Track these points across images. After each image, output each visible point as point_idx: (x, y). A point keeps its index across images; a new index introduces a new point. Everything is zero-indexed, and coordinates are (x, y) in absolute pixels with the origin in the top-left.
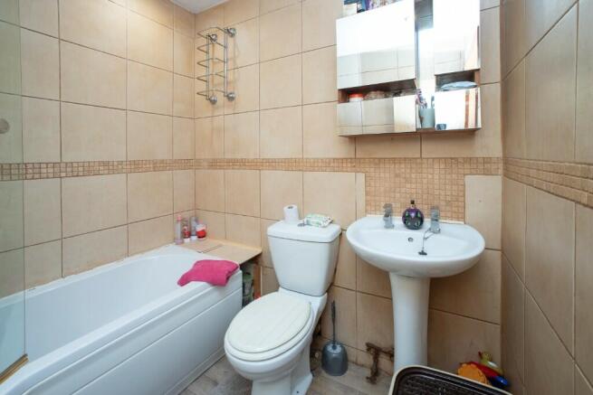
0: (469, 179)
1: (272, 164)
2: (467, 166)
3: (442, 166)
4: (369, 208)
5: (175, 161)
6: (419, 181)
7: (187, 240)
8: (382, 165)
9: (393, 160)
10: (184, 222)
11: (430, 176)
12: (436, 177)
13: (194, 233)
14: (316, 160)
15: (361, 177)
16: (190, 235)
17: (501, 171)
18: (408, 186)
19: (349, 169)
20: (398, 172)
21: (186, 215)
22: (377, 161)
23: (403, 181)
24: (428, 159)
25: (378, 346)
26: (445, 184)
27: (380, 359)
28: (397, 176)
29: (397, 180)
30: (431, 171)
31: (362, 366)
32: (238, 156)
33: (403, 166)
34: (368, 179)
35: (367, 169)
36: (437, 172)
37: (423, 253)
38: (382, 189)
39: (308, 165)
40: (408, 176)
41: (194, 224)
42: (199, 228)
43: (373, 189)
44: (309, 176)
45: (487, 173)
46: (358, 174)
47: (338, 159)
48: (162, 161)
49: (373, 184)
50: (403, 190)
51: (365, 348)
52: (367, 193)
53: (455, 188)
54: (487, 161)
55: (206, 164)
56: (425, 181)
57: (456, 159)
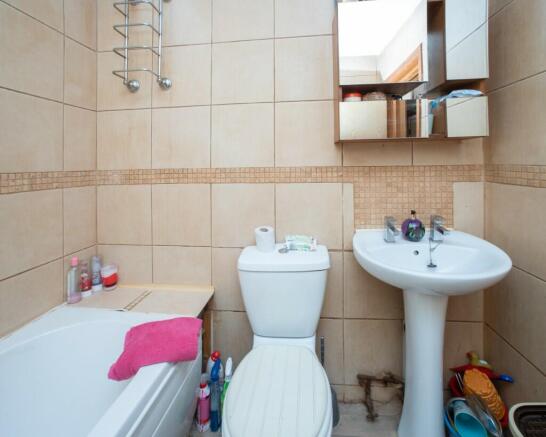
0: (456, 186)
1: (231, 175)
2: (455, 173)
3: (433, 174)
4: (357, 222)
5: (67, 174)
6: (411, 189)
7: (87, 294)
8: (372, 174)
9: (384, 169)
10: (82, 267)
11: (421, 184)
12: (428, 184)
13: (97, 280)
14: (292, 170)
15: (349, 188)
16: (90, 284)
17: (482, 178)
18: (400, 195)
19: (335, 179)
20: (389, 181)
21: (83, 256)
22: (366, 169)
23: (395, 190)
24: (419, 166)
25: (369, 374)
26: (436, 192)
27: (372, 388)
28: (389, 185)
29: (389, 189)
30: (422, 178)
31: (351, 402)
32: (176, 165)
33: (394, 174)
34: (357, 190)
35: (356, 179)
36: (428, 179)
37: (432, 266)
38: (373, 200)
39: (282, 175)
40: (399, 185)
41: (96, 267)
42: (107, 273)
43: (362, 201)
44: (284, 189)
45: (471, 179)
46: (345, 185)
47: (321, 168)
48: (45, 175)
49: (362, 195)
50: (395, 200)
51: (356, 381)
52: (356, 206)
53: (444, 195)
54: (472, 168)
55: (116, 178)
56: (417, 189)
57: (445, 167)
